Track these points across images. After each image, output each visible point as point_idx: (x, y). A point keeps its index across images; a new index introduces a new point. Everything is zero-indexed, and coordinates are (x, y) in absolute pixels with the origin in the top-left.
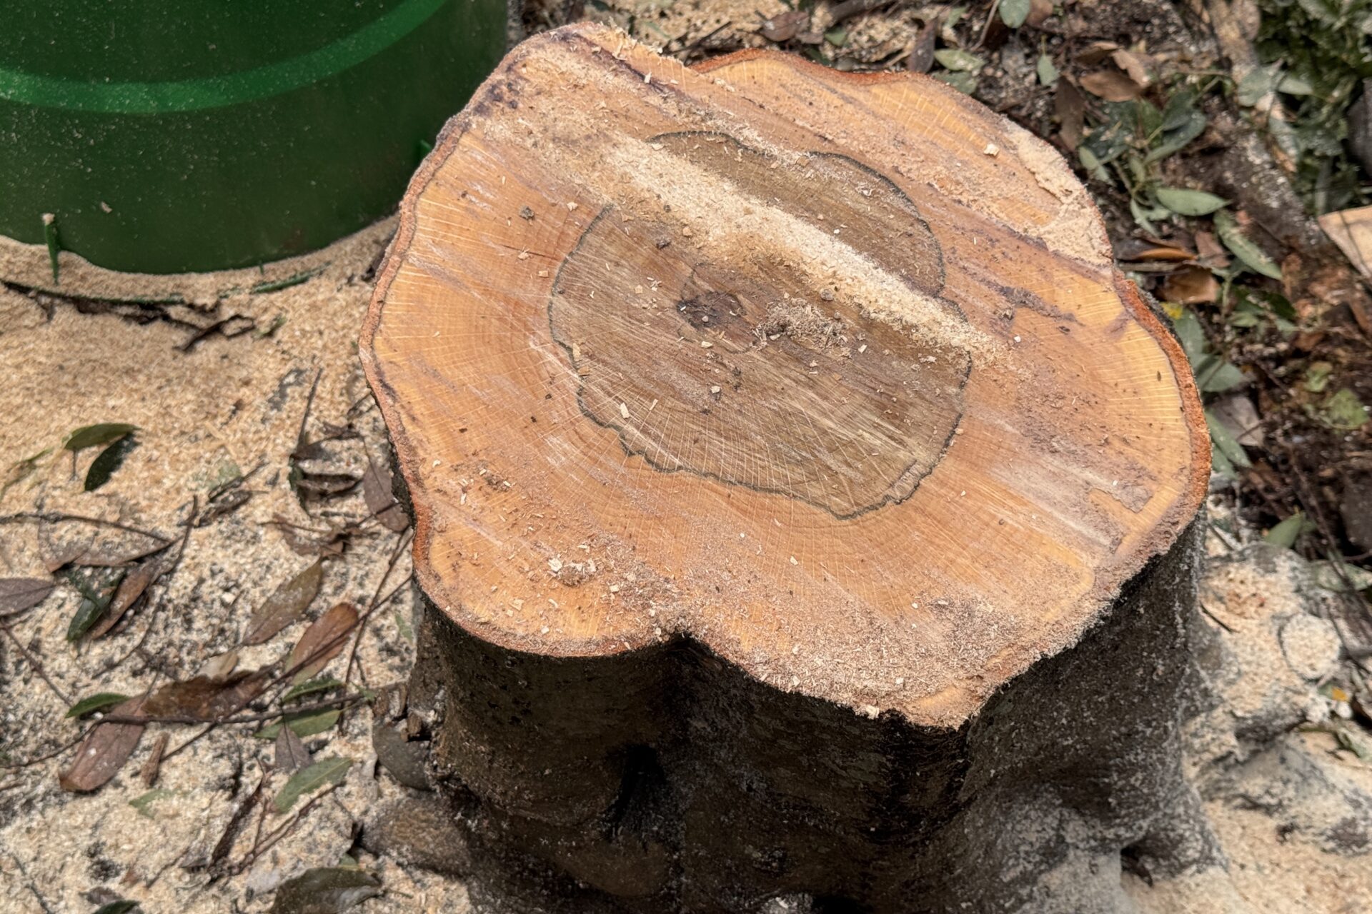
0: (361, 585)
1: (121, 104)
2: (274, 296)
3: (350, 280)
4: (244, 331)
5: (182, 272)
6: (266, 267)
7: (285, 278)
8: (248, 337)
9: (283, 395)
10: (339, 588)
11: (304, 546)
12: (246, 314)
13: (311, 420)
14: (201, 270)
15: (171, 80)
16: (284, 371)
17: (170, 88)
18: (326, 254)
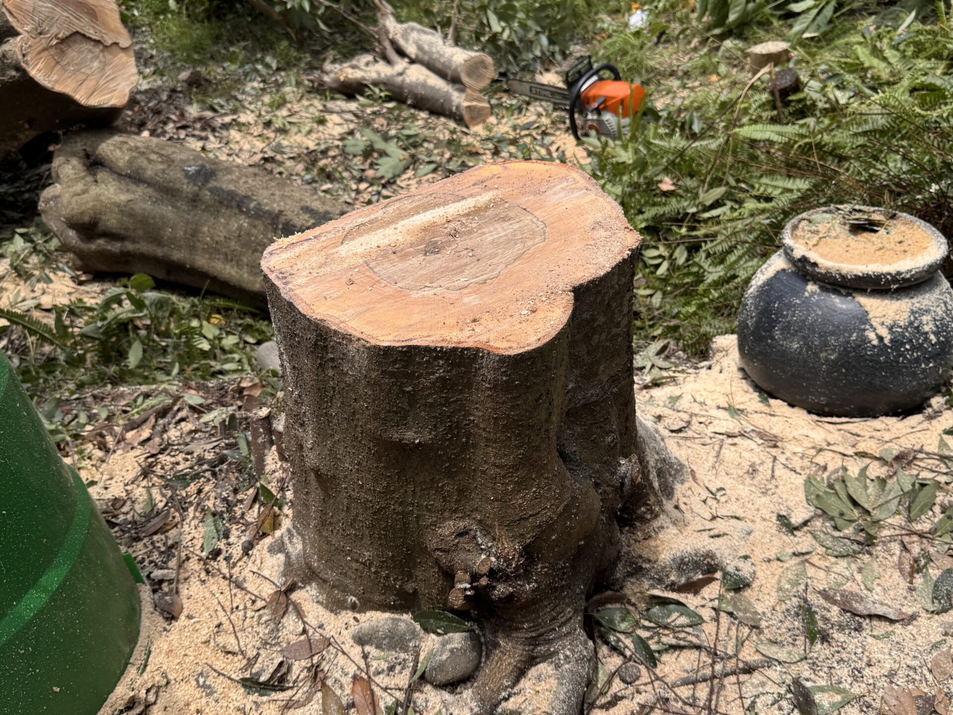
0: (346, 674)
1: (31, 609)
2: (148, 669)
3: (165, 630)
4: (157, 693)
5: (105, 700)
6: (131, 661)
7: (144, 657)
8: (161, 694)
9: (209, 687)
10: (341, 687)
11: (307, 698)
12: (149, 685)
13: (233, 676)
14: (111, 690)
15: (41, 577)
16: (194, 683)
17: (43, 580)
18: (143, 634)
